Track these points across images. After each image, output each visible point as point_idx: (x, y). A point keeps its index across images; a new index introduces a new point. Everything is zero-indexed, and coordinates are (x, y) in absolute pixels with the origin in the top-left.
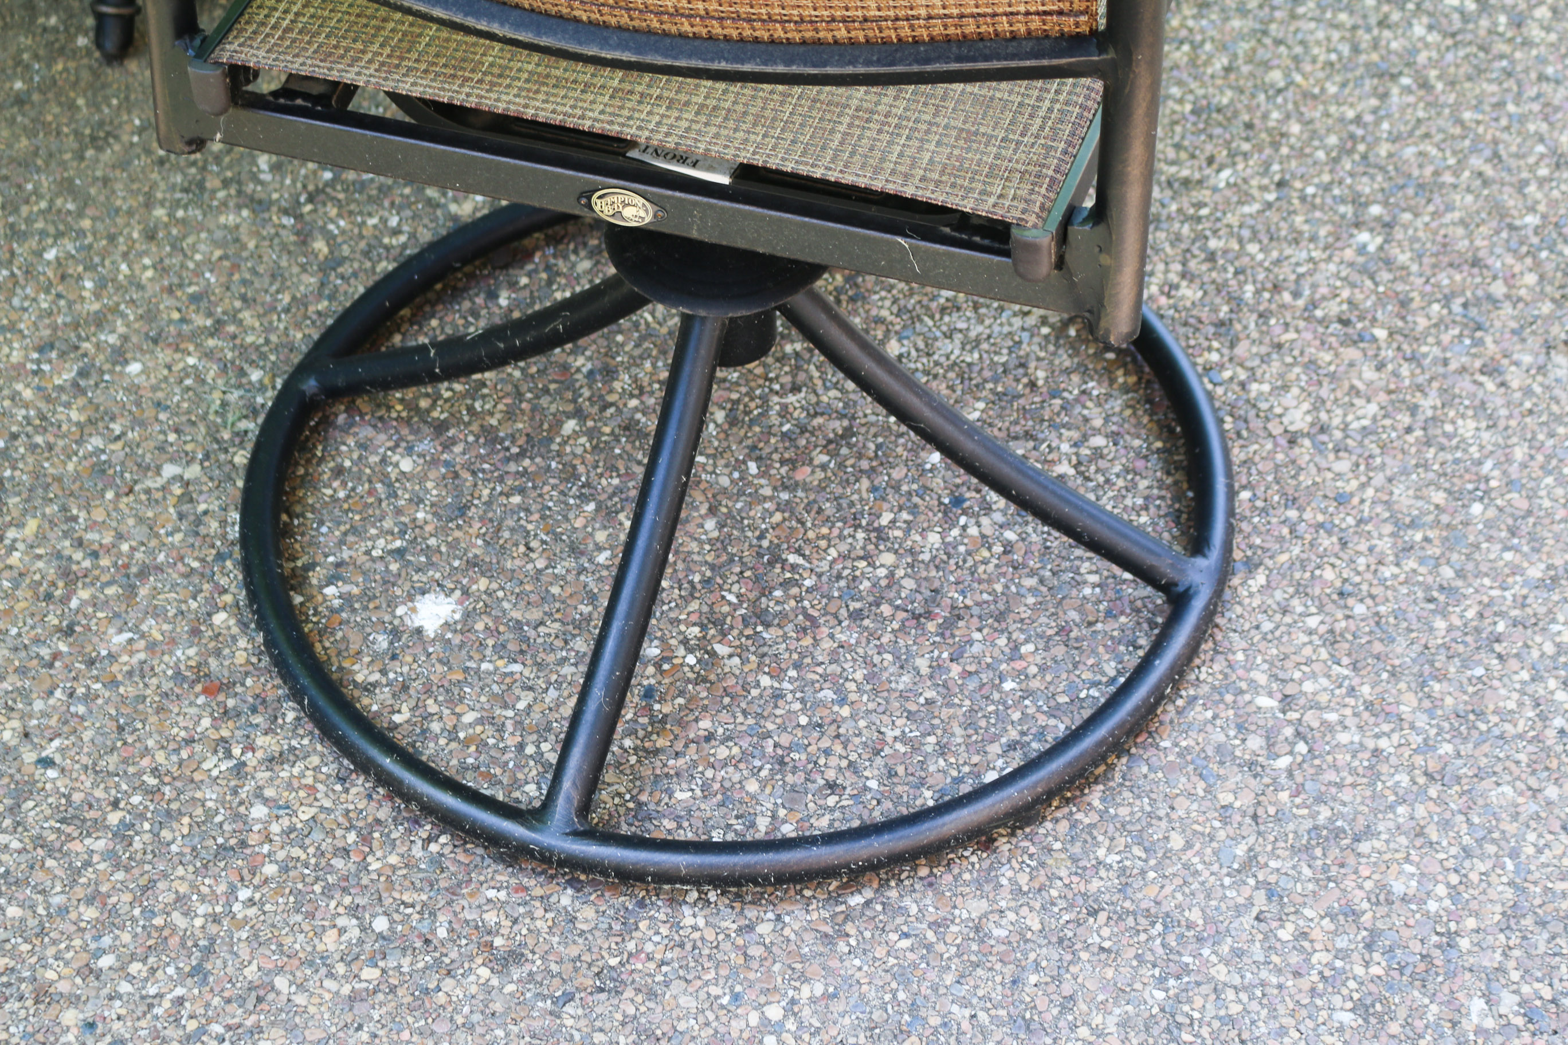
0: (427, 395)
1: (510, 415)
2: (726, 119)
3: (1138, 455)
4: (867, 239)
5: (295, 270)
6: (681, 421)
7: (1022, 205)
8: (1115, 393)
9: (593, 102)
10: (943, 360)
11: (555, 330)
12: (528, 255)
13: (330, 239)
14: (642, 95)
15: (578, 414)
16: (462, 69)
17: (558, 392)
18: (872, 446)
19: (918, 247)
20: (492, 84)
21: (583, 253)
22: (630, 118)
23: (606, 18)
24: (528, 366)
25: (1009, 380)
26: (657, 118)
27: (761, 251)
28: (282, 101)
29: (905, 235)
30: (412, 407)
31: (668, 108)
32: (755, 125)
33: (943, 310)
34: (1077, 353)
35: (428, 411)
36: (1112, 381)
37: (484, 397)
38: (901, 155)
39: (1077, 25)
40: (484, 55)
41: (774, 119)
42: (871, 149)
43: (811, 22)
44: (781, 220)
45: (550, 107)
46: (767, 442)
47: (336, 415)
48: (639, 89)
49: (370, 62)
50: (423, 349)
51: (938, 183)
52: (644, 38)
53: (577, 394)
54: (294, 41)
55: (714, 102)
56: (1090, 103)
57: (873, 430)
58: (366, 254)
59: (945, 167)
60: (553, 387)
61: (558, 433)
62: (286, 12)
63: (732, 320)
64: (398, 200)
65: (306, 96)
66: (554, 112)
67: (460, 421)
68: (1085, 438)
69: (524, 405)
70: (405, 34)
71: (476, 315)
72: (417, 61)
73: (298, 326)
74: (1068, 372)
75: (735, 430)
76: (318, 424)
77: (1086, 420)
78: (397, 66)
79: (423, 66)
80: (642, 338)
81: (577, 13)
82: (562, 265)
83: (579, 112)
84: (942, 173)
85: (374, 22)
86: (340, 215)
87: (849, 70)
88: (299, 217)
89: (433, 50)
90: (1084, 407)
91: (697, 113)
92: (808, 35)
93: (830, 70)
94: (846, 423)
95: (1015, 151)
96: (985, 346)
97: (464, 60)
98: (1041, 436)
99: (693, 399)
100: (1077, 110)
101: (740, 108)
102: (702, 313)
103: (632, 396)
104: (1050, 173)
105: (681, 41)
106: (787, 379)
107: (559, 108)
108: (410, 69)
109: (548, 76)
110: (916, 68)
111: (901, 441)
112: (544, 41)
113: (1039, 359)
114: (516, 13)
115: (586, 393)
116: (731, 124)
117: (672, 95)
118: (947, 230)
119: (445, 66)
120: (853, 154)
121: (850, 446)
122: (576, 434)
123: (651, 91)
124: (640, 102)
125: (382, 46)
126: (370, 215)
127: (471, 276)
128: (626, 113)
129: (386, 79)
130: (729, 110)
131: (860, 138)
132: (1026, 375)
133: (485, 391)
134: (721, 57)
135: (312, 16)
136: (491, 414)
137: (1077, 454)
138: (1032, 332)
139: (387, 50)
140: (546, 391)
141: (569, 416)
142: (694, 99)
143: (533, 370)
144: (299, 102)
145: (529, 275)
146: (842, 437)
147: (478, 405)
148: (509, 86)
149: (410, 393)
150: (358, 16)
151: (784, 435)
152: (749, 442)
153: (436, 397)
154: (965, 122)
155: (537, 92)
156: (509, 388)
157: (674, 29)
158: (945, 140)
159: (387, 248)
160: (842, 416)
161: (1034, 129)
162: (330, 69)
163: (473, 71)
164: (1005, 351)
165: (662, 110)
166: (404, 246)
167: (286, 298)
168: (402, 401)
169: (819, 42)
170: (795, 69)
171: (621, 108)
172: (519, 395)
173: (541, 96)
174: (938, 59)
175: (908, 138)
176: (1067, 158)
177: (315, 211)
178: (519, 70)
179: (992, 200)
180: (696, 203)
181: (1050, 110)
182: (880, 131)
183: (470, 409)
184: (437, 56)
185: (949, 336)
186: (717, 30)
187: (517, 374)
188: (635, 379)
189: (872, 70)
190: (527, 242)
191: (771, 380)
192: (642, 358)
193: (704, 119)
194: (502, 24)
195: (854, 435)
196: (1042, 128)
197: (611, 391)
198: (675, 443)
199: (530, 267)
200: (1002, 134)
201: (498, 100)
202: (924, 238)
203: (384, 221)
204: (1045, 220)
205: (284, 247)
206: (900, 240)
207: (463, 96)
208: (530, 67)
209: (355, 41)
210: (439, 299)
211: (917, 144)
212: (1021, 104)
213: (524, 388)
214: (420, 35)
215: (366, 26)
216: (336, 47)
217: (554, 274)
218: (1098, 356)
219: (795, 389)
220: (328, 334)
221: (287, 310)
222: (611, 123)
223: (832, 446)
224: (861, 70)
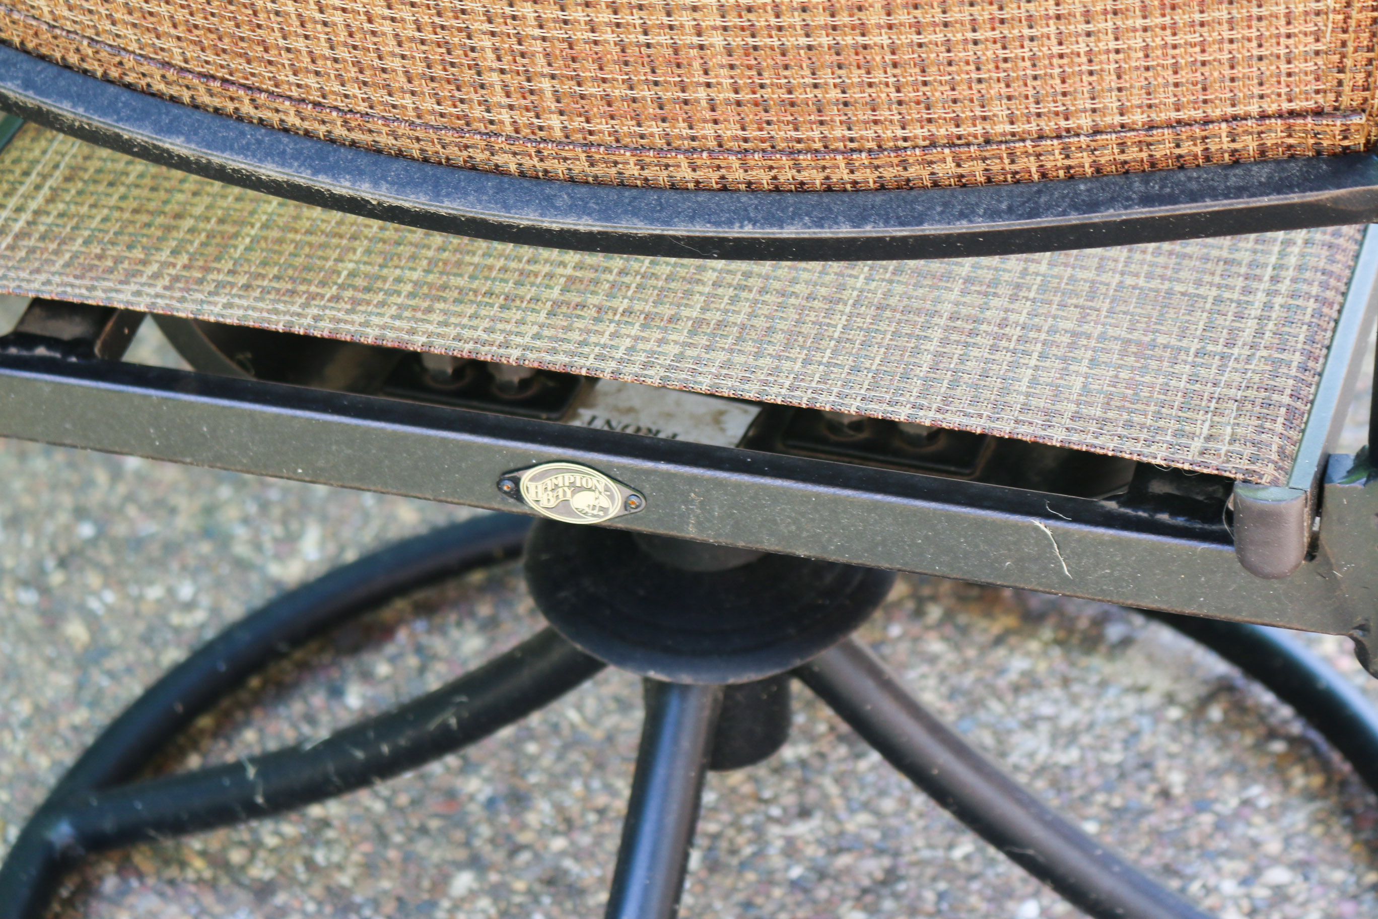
0: (242, 844)
1: (370, 868)
2: (740, 339)
3: (1342, 891)
4: (981, 525)
5: (39, 665)
6: (654, 855)
7: (1248, 451)
8: (1295, 801)
9: (522, 322)
10: (1024, 762)
11: (445, 727)
12: (387, 632)
13: (91, 620)
14: (599, 309)
15: (475, 863)
16: (304, 281)
17: (442, 831)
18: (929, 896)
19: (1066, 533)
20: (355, 302)
21: (470, 626)
22: (583, 343)
23: (548, 164)
24: (395, 792)
25: (1128, 789)
26: (628, 342)
27: (802, 553)
28: (13, 351)
29: (1047, 516)
30: (219, 862)
31: (644, 327)
32: (788, 346)
33: (1017, 689)
34: (1225, 744)
35: (243, 868)
36: (1286, 784)
37: (329, 843)
38: (1034, 382)
39: (1346, 133)
40: (339, 260)
41: (819, 338)
42: (985, 375)
43: (897, 149)
44: (835, 500)
45: (452, 331)
46: (768, 896)
47: (100, 878)
48: (594, 300)
49: (156, 276)
50: (238, 768)
51: (1103, 422)
52: (613, 195)
53: (470, 832)
54: (32, 251)
55: (718, 316)
56: (1330, 294)
57: (930, 871)
58: (146, 639)
59: (1110, 397)
60: (434, 824)
61: (445, 895)
62: (19, 209)
63: (730, 690)
64: (192, 562)
65: (51, 342)
66: (458, 338)
67: (293, 881)
68: (1257, 871)
69: (392, 854)
70: (210, 235)
71: (311, 719)
72: (231, 272)
73: (43, 747)
74: (1216, 773)
75: (716, 879)
76: (74, 894)
77: (1255, 844)
78: (200, 281)
79: (242, 280)
80: (567, 747)
81: (500, 159)
82: (438, 644)
83: (499, 338)
84: (1107, 406)
85: (160, 220)
86: (106, 585)
87: (962, 227)
88: (44, 590)
89: (256, 256)
90: (1249, 824)
91: (693, 333)
92: (889, 174)
93: (929, 229)
94: (886, 862)
95: (1221, 369)
96: (1086, 739)
97: (308, 269)
98: (1189, 871)
99: (672, 819)
100: (1312, 304)
101: (761, 323)
102: (686, 679)
103: (555, 833)
104: (1286, 400)
105: (675, 196)
106: (790, 800)
107: (467, 333)
108: (220, 285)
109: (444, 287)
110: (1074, 219)
111: (975, 886)
112: (447, 207)
113: (1171, 756)
114: (397, 166)
115: (485, 831)
116: (749, 347)
117: (648, 308)
118: (1112, 505)
119: (277, 278)
120: (954, 384)
121: (897, 896)
122: (473, 895)
123: (614, 303)
124: (597, 320)
125: (175, 252)
126: (151, 583)
127: (304, 667)
128: (575, 336)
129: (182, 300)
130: (743, 327)
131: (962, 360)
132: (1154, 779)
133: (331, 834)
134: (744, 217)
135: (61, 215)
136: (340, 867)
137: (1249, 896)
138: (1156, 715)
139: (184, 259)
140: (423, 830)
141: (460, 866)
142: (685, 312)
143: (403, 799)
144: (41, 351)
145: (392, 660)
146: (884, 883)
147: (320, 856)
148: (382, 304)
149: (215, 839)
150: (135, 211)
151: (794, 885)
152: (739, 897)
153: (255, 846)
154: (1131, 330)
155: (429, 310)
156: (367, 828)
157: (663, 177)
158: (1104, 358)
159: (178, 630)
160: (879, 852)
161: (1247, 335)
162: (91, 289)
163: (323, 284)
164: (1117, 746)
165: (635, 331)
166: (202, 626)
167: (23, 708)
168: (203, 854)
169: (906, 185)
170: (869, 230)
171: (568, 329)
172: (382, 838)
173: (436, 317)
174: (1111, 202)
175: (1042, 356)
176: (1308, 377)
177: (67, 583)
178: (398, 280)
179: (1197, 445)
180: (693, 480)
181: (1267, 306)
182: (994, 349)
183: (309, 863)
184: (264, 264)
185: (1030, 724)
186: (737, 175)
187: (378, 807)
188: (559, 808)
189: (1002, 225)
190: (387, 614)
191: (766, 802)
192: (568, 775)
193: (704, 341)
194: (376, 184)
195: (901, 879)
196: (1260, 333)
197: (524, 827)
198: (647, 890)
199: (390, 649)
200: (1195, 346)
201: (366, 324)
202: (1077, 519)
203: (171, 592)
204: (1289, 474)
205: (23, 635)
206: (1037, 522)
207: (309, 321)
208: (415, 276)
209: (130, 247)
210: (258, 700)
211: (1058, 364)
212: (1218, 300)
213: (389, 826)
214: (236, 235)
215: (148, 225)
216: (100, 257)
217: (426, 657)
218: (1259, 747)
219: (804, 813)
220: (89, 757)
221: (26, 725)
222: (555, 351)
223: (869, 899)
224: (981, 226)
